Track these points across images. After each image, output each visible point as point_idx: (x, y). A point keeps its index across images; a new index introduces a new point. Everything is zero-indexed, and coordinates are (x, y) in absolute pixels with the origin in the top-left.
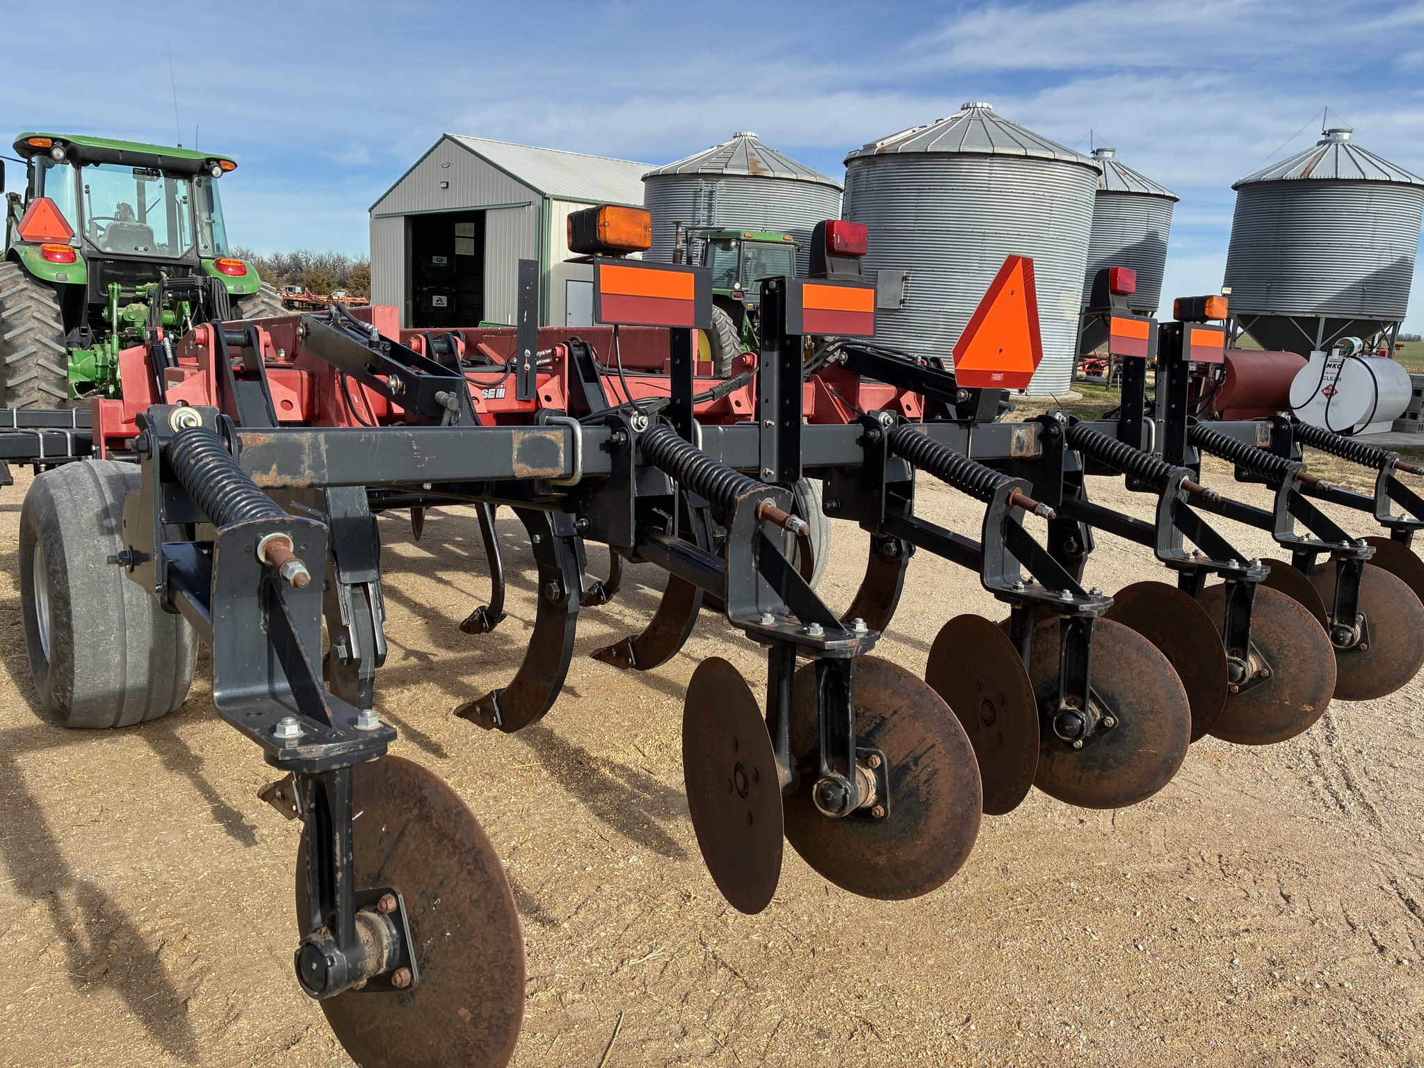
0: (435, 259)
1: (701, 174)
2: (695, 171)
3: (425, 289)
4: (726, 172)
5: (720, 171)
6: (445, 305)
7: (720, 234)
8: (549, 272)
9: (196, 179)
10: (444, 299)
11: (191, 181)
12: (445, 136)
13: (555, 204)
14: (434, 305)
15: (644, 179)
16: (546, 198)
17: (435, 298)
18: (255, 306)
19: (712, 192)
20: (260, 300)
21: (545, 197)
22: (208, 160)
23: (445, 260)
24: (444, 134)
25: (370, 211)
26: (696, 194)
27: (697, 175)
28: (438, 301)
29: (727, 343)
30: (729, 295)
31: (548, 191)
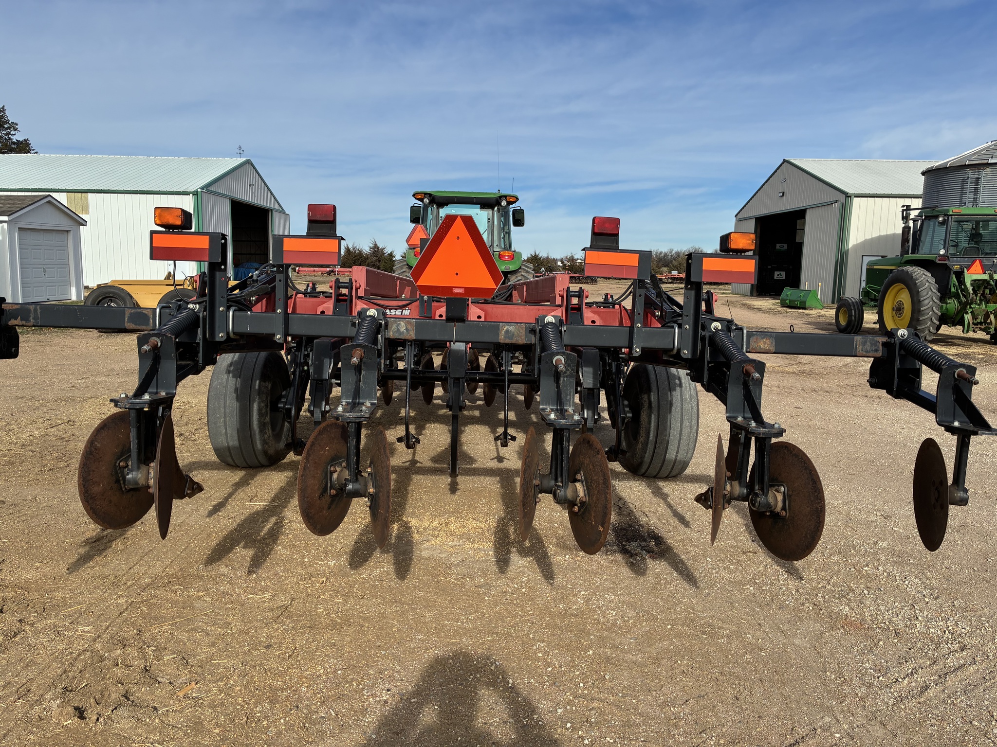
0: (778, 246)
1: (969, 165)
2: (963, 164)
3: (769, 267)
4: (990, 161)
5: (985, 162)
6: (784, 278)
7: (933, 211)
8: (848, 250)
9: (496, 209)
10: (783, 274)
11: (493, 210)
12: (785, 161)
13: (856, 200)
14: (775, 278)
15: (923, 174)
16: (849, 197)
17: (776, 273)
18: (517, 277)
19: (978, 179)
20: (520, 274)
21: (848, 196)
22: (500, 197)
23: (786, 246)
24: (784, 160)
25: (736, 217)
26: (964, 182)
27: (965, 166)
28: (778, 275)
30: (934, 259)
31: (850, 191)
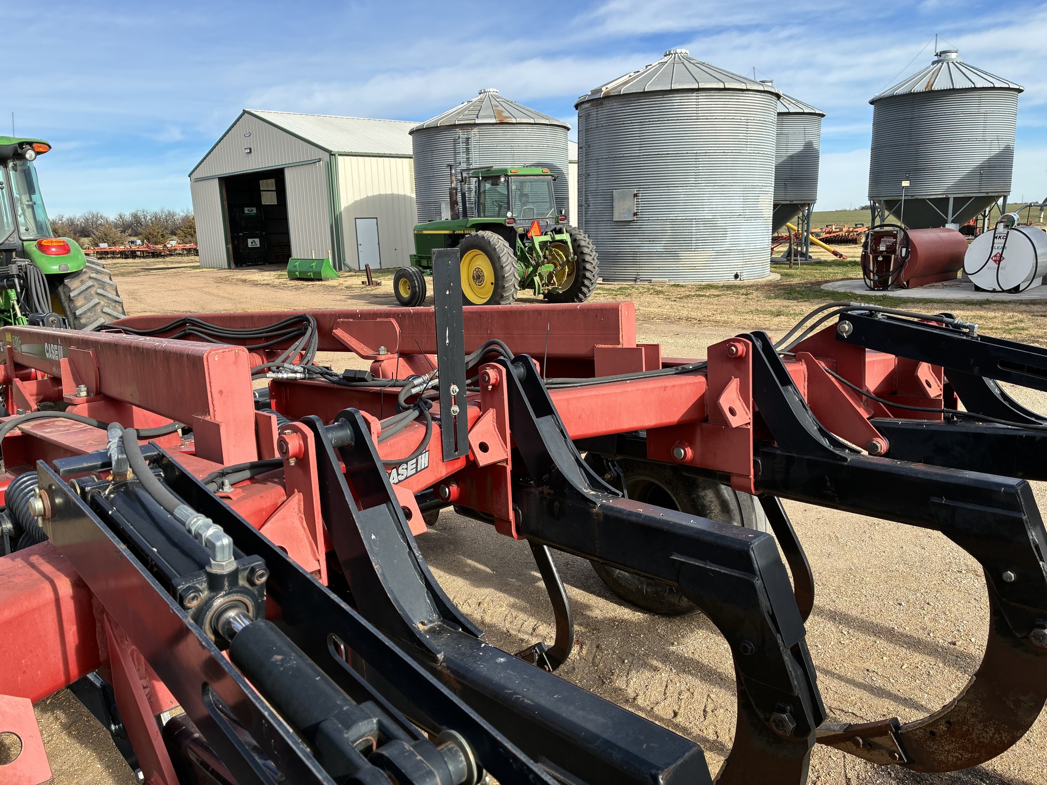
0: (246, 210)
1: (458, 125)
2: (453, 123)
3: (241, 234)
4: (477, 121)
5: (472, 122)
6: (259, 246)
7: (489, 172)
8: (341, 213)
9: (11, 164)
10: (257, 241)
11: (6, 166)
12: (245, 112)
13: (340, 158)
14: (249, 246)
15: (411, 133)
16: (333, 155)
17: (250, 241)
18: (82, 282)
19: (468, 139)
21: (331, 154)
22: (21, 145)
23: (254, 210)
24: (244, 110)
25: (189, 176)
26: (456, 142)
27: (455, 126)
28: (252, 243)
29: (507, 263)
30: (503, 223)
31: (334, 149)
